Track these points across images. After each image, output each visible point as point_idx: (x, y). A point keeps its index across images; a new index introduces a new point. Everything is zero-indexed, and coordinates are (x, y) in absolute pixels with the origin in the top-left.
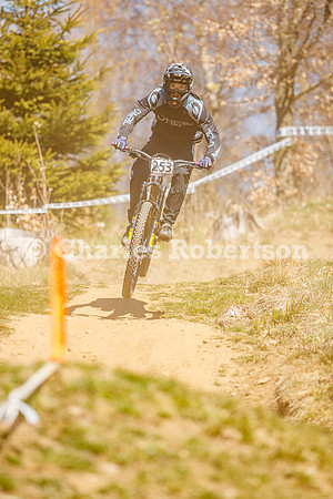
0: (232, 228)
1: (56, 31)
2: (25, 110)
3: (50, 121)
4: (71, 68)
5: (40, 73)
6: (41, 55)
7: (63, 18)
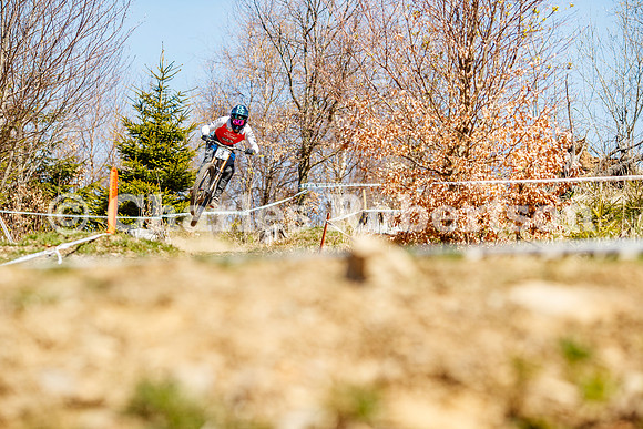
0: (271, 237)
1: (174, 122)
2: (155, 165)
4: (181, 143)
5: (164, 145)
6: (165, 135)
7: (178, 115)
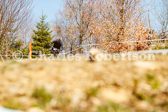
1: (46, 30)
3: (45, 43)
4: (49, 36)
6: (44, 34)
